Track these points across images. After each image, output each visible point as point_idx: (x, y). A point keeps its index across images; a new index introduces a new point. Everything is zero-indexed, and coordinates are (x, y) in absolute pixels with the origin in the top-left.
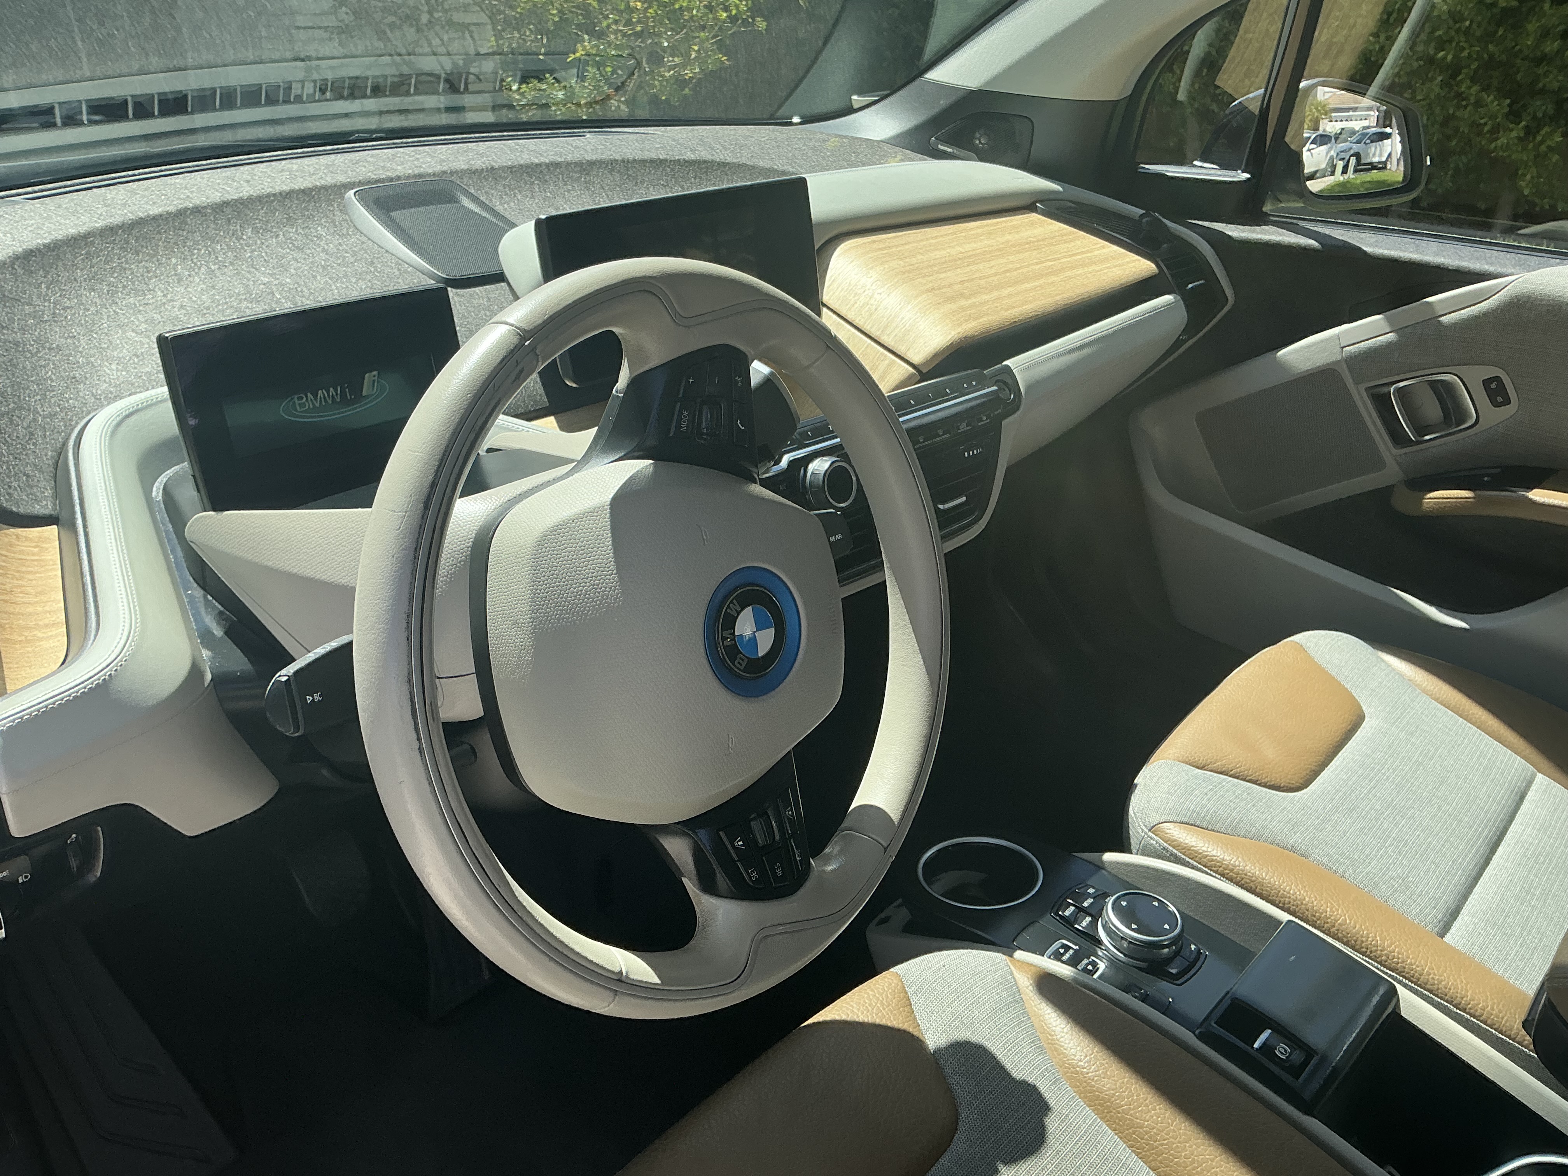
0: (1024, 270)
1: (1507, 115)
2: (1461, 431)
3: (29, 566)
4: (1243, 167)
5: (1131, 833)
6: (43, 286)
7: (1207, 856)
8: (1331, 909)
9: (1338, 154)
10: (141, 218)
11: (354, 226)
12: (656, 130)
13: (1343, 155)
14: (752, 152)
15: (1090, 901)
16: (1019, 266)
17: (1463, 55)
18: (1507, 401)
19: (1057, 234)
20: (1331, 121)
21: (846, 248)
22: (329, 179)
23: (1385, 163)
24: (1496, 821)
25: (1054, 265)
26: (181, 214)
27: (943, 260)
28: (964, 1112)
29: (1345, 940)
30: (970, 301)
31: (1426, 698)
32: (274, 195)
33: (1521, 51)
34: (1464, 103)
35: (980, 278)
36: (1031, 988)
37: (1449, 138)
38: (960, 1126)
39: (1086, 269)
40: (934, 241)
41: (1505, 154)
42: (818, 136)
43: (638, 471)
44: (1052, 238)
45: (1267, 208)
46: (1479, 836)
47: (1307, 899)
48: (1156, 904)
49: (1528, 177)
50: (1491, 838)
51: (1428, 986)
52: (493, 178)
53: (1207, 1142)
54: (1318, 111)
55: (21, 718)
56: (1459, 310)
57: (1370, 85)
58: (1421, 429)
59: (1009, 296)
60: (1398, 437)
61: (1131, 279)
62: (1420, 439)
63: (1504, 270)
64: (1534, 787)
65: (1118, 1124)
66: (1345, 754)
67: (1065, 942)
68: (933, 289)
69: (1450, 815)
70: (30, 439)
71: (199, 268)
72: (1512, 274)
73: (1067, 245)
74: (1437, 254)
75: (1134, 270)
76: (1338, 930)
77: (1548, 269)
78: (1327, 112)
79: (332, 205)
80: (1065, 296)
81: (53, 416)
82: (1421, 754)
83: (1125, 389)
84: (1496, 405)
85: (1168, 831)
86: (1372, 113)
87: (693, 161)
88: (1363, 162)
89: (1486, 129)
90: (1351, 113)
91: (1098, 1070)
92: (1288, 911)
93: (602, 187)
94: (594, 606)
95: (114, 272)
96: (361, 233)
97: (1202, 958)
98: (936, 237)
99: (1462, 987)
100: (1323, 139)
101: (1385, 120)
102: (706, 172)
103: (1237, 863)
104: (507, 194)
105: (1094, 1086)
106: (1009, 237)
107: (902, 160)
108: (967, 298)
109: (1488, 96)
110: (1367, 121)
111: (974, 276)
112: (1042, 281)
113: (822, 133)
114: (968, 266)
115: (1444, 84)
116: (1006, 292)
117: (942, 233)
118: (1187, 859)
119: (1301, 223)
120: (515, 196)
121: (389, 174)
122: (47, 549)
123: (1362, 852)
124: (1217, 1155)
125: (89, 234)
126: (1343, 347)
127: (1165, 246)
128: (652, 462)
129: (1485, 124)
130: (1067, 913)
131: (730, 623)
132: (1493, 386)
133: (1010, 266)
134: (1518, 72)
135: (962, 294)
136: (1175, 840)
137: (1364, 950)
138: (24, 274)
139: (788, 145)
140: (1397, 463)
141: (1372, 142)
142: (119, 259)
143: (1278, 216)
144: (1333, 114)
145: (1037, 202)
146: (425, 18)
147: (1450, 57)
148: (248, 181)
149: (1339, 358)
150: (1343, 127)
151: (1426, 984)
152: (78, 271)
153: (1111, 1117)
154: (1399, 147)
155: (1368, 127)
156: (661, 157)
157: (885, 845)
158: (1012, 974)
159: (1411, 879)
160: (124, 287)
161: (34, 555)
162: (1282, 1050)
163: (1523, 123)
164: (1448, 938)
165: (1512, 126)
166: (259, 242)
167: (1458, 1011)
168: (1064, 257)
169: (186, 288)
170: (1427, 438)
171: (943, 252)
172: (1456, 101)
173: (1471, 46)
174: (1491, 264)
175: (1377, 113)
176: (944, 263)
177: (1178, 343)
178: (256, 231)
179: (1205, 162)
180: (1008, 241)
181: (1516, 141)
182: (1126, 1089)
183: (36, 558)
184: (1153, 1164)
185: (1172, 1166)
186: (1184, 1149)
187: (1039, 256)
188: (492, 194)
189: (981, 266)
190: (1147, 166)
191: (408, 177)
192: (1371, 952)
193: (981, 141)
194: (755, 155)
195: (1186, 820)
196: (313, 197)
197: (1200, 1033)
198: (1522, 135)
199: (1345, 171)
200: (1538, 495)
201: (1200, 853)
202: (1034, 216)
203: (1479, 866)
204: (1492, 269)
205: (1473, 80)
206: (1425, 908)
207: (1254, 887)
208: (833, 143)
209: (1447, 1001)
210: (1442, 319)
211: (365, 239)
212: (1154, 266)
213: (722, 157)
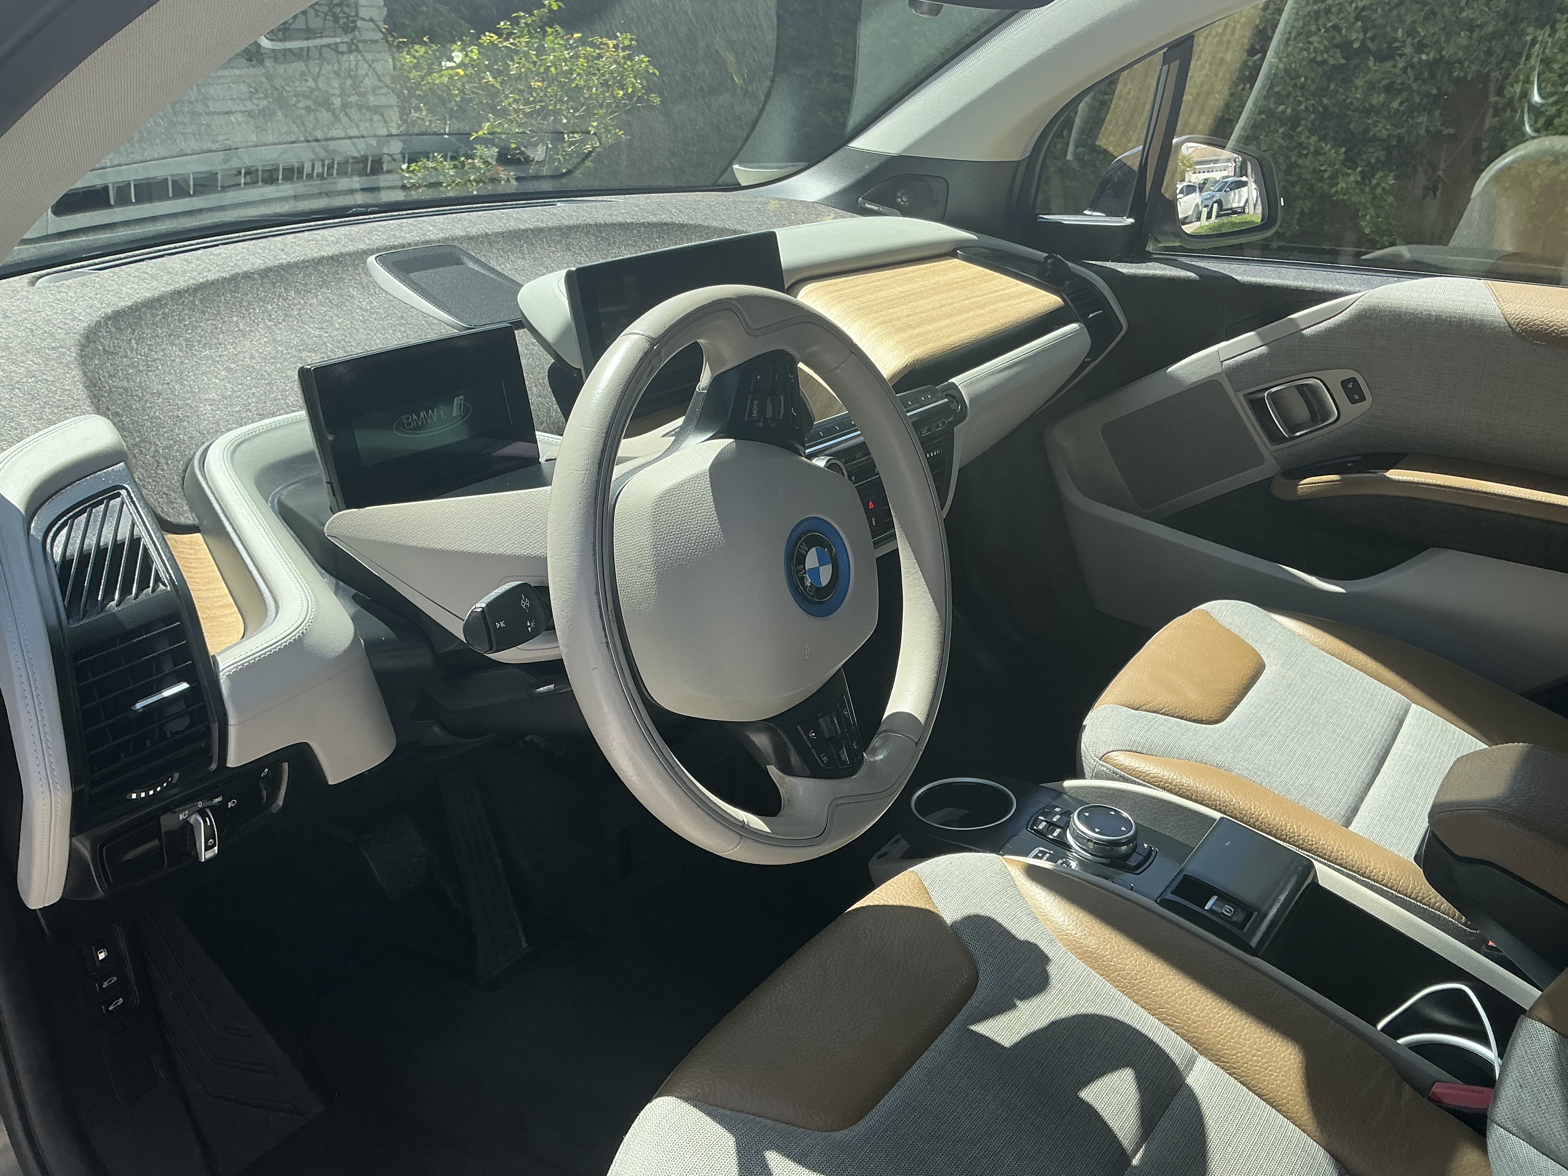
0: (956, 305)
1: (1344, 163)
2: (1328, 425)
3: (191, 563)
4: (1128, 214)
5: (1084, 764)
6: (133, 342)
7: (1150, 774)
8: (1254, 807)
9: (1202, 202)
10: (202, 283)
11: (379, 286)
12: (617, 198)
13: (1207, 203)
14: (705, 214)
15: (1058, 817)
16: (951, 301)
17: (1299, 109)
18: (1363, 398)
19: (977, 275)
20: (1195, 173)
21: (808, 291)
22: (351, 247)
23: (1244, 208)
24: (1381, 740)
25: (980, 300)
26: (234, 278)
27: (889, 299)
28: (982, 967)
29: (1268, 830)
30: (917, 331)
31: (1316, 649)
32: (308, 261)
33: (1351, 103)
34: (1305, 152)
35: (922, 312)
36: (1022, 876)
37: (1293, 185)
38: (981, 977)
39: (1006, 303)
40: (878, 283)
41: (1346, 197)
42: (759, 199)
43: (725, 447)
44: (974, 278)
45: (1150, 248)
46: (1369, 753)
47: (1234, 800)
48: (1113, 813)
49: (1368, 217)
50: (1378, 754)
51: (1338, 861)
52: (488, 242)
53: (1177, 977)
54: (1184, 164)
55: (242, 665)
56: (1318, 323)
57: (1229, 139)
58: (1292, 428)
59: (948, 326)
60: (1274, 436)
61: (1043, 310)
62: (1292, 435)
63: (1351, 289)
64: (1410, 715)
65: (1105, 970)
66: (1252, 694)
67: (1041, 849)
68: (885, 322)
69: (1343, 737)
70: (158, 466)
71: (258, 325)
72: (1359, 291)
73: (988, 284)
74: (1295, 279)
75: (1045, 303)
76: (1261, 823)
77: (1388, 285)
78: (1193, 165)
79: (357, 269)
80: (992, 325)
81: (170, 447)
82: (1314, 692)
83: (1037, 410)
84: (1353, 402)
85: (1116, 758)
86: (1230, 164)
87: (656, 223)
88: (1224, 208)
89: (1326, 175)
90: (1212, 165)
91: (1085, 930)
92: (1219, 811)
93: (581, 248)
94: (702, 548)
95: (188, 329)
96: (386, 292)
97: (1154, 854)
98: (879, 280)
99: (1366, 860)
100: (1190, 189)
101: (1242, 170)
102: (668, 233)
103: (1175, 777)
104: (501, 256)
105: (1082, 943)
106: (939, 279)
107: (835, 218)
108: (914, 328)
109: (1326, 145)
110: (1227, 172)
111: (916, 311)
112: (972, 313)
113: (762, 197)
114: (910, 302)
115: (1287, 136)
116: (944, 323)
117: (884, 277)
118: (1134, 778)
119: (1179, 259)
120: (509, 258)
121: (401, 241)
122: (200, 550)
123: (1275, 766)
124: (1186, 985)
125: (162, 297)
126: (1222, 362)
127: (1067, 282)
128: (733, 440)
129: (1325, 171)
130: (1041, 827)
131: (802, 559)
132: (1350, 385)
133: (943, 302)
134: (1350, 122)
135: (909, 326)
136: (1122, 765)
137: (1284, 837)
138: (116, 332)
139: (735, 208)
140: (1275, 458)
141: (1231, 190)
142: (189, 318)
143: (1159, 254)
144: (1196, 167)
145: (957, 249)
146: (337, 102)
147: (1289, 111)
148: (283, 250)
149: (1220, 370)
150: (1205, 177)
151: (1336, 859)
152: (158, 329)
153: (1098, 965)
154: (1255, 194)
155: (1227, 177)
156: (628, 221)
157: (916, 741)
158: (1005, 867)
159: (1316, 785)
160: (199, 342)
161: (191, 554)
162: (1227, 910)
163: (1359, 169)
164: (1350, 828)
165: (1349, 171)
166: (302, 302)
167: (1364, 879)
168: (987, 294)
169: (251, 341)
170: (1298, 434)
171: (887, 292)
172: (1296, 151)
173: (1307, 100)
174: (1341, 284)
175: (1234, 164)
176: (890, 301)
177: (1084, 365)
178: (298, 292)
179: (1094, 211)
180: (938, 282)
181: (1353, 185)
182: (1109, 942)
183: (194, 557)
184: (1136, 998)
185: (1151, 998)
186: (1160, 984)
187: (966, 293)
188: (489, 257)
189: (921, 303)
190: (1045, 217)
191: (416, 244)
192: (1290, 838)
193: (902, 200)
194: (708, 217)
195: (1129, 748)
196: (341, 263)
197: (1160, 900)
198: (1359, 179)
199: (1209, 217)
200: (1394, 474)
201: (1144, 773)
202: (956, 261)
203: (1370, 775)
204: (1342, 288)
205: (1312, 131)
206: (1330, 806)
207: (1190, 795)
208: (773, 205)
209: (1354, 872)
210: (1304, 332)
211: (391, 298)
212: (1059, 299)
213: (680, 219)
